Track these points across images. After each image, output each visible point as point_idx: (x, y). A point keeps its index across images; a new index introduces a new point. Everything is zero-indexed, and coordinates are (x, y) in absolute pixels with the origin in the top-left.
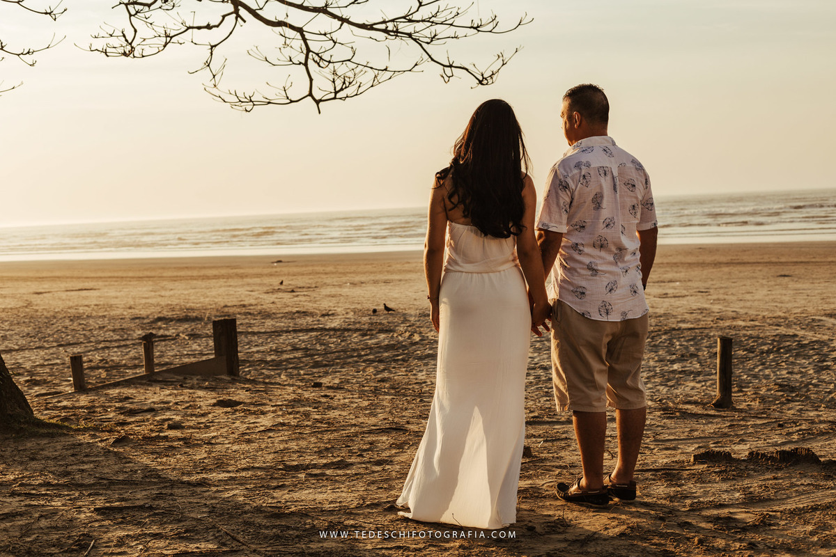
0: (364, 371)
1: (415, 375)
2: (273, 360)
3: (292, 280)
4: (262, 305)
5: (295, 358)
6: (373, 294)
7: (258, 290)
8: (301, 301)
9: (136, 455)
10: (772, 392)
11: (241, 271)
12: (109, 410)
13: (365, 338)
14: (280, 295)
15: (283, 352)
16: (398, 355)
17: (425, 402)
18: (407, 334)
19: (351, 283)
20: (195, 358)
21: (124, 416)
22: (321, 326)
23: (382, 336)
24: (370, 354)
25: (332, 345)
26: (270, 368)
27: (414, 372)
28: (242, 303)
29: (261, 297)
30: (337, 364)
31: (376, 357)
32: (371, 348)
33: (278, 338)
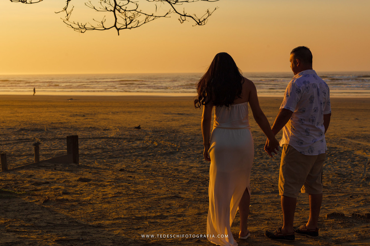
0: (135, 160)
1: (161, 164)
2: (88, 154)
3: (81, 109)
4: (71, 123)
5: (99, 153)
6: (125, 119)
7: (66, 115)
8: (89, 122)
9: (57, 210)
10: (335, 177)
11: (53, 104)
12: (25, 182)
13: (130, 143)
14: (78, 118)
15: (91, 149)
16: (150, 153)
17: (180, 181)
18: (150, 142)
19: (112, 113)
20: (48, 151)
21: (35, 186)
22: (106, 136)
23: (138, 142)
24: (136, 152)
25: (115, 147)
26: (88, 158)
27: (160, 162)
28: (60, 121)
29: (68, 118)
30: (121, 157)
31: (139, 154)
32: (135, 149)
33: (86, 142)
